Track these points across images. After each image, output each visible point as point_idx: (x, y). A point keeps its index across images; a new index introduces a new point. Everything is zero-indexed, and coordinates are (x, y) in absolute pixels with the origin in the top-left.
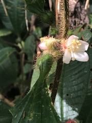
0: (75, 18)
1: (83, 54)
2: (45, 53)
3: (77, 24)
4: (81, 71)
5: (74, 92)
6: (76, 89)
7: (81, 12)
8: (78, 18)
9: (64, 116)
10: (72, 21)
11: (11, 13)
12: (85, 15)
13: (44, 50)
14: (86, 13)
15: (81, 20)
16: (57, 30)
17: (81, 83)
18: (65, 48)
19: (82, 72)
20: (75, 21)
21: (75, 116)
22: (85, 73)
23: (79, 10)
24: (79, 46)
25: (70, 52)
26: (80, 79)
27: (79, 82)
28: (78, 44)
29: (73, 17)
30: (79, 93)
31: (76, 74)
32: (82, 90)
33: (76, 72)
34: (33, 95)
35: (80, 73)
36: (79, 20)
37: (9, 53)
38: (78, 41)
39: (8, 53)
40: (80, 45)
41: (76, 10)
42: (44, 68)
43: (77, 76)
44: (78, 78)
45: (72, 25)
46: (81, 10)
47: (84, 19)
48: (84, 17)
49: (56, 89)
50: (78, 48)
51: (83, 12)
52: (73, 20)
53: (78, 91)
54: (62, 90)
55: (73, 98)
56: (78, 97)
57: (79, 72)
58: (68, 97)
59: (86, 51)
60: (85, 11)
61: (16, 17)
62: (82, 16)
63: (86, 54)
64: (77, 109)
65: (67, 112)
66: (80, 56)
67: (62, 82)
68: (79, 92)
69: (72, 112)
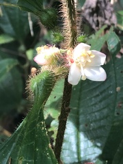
0: (97, 16)
1: (99, 70)
2: (44, 69)
3: (100, 25)
4: (104, 91)
5: (95, 121)
6: (98, 117)
7: (105, 9)
8: (101, 16)
9: (82, 156)
10: (93, 21)
11: (11, 12)
12: (112, 13)
13: (42, 66)
14: (112, 9)
15: (106, 19)
16: (61, 35)
17: (104, 108)
18: (72, 62)
19: (106, 93)
20: (98, 21)
21: (96, 155)
22: (111, 94)
23: (103, 5)
24: (91, 59)
25: (80, 68)
26: (103, 103)
27: (102, 107)
28: (90, 55)
29: (95, 15)
30: (102, 123)
31: (98, 95)
32: (106, 117)
33: (98, 93)
34: (23, 132)
35: (104, 95)
36: (103, 19)
37: (9, 66)
38: (90, 52)
39: (7, 67)
40: (93, 56)
41: (99, 5)
42: (40, 93)
43: (98, 99)
44: (101, 101)
45: (94, 27)
46: (106, 5)
47: (111, 17)
48: (110, 15)
49: (65, 119)
50: (90, 61)
51: (108, 7)
52: (95, 19)
53: (100, 120)
54: (78, 119)
55: (93, 129)
56: (100, 127)
57: (101, 93)
58: (87, 128)
59: (102, 66)
60: (112, 6)
61: (17, 17)
62: (108, 14)
63: (102, 70)
64: (99, 144)
65: (85, 150)
66: (94, 73)
67: (78, 107)
68: (102, 121)
69: (92, 149)
